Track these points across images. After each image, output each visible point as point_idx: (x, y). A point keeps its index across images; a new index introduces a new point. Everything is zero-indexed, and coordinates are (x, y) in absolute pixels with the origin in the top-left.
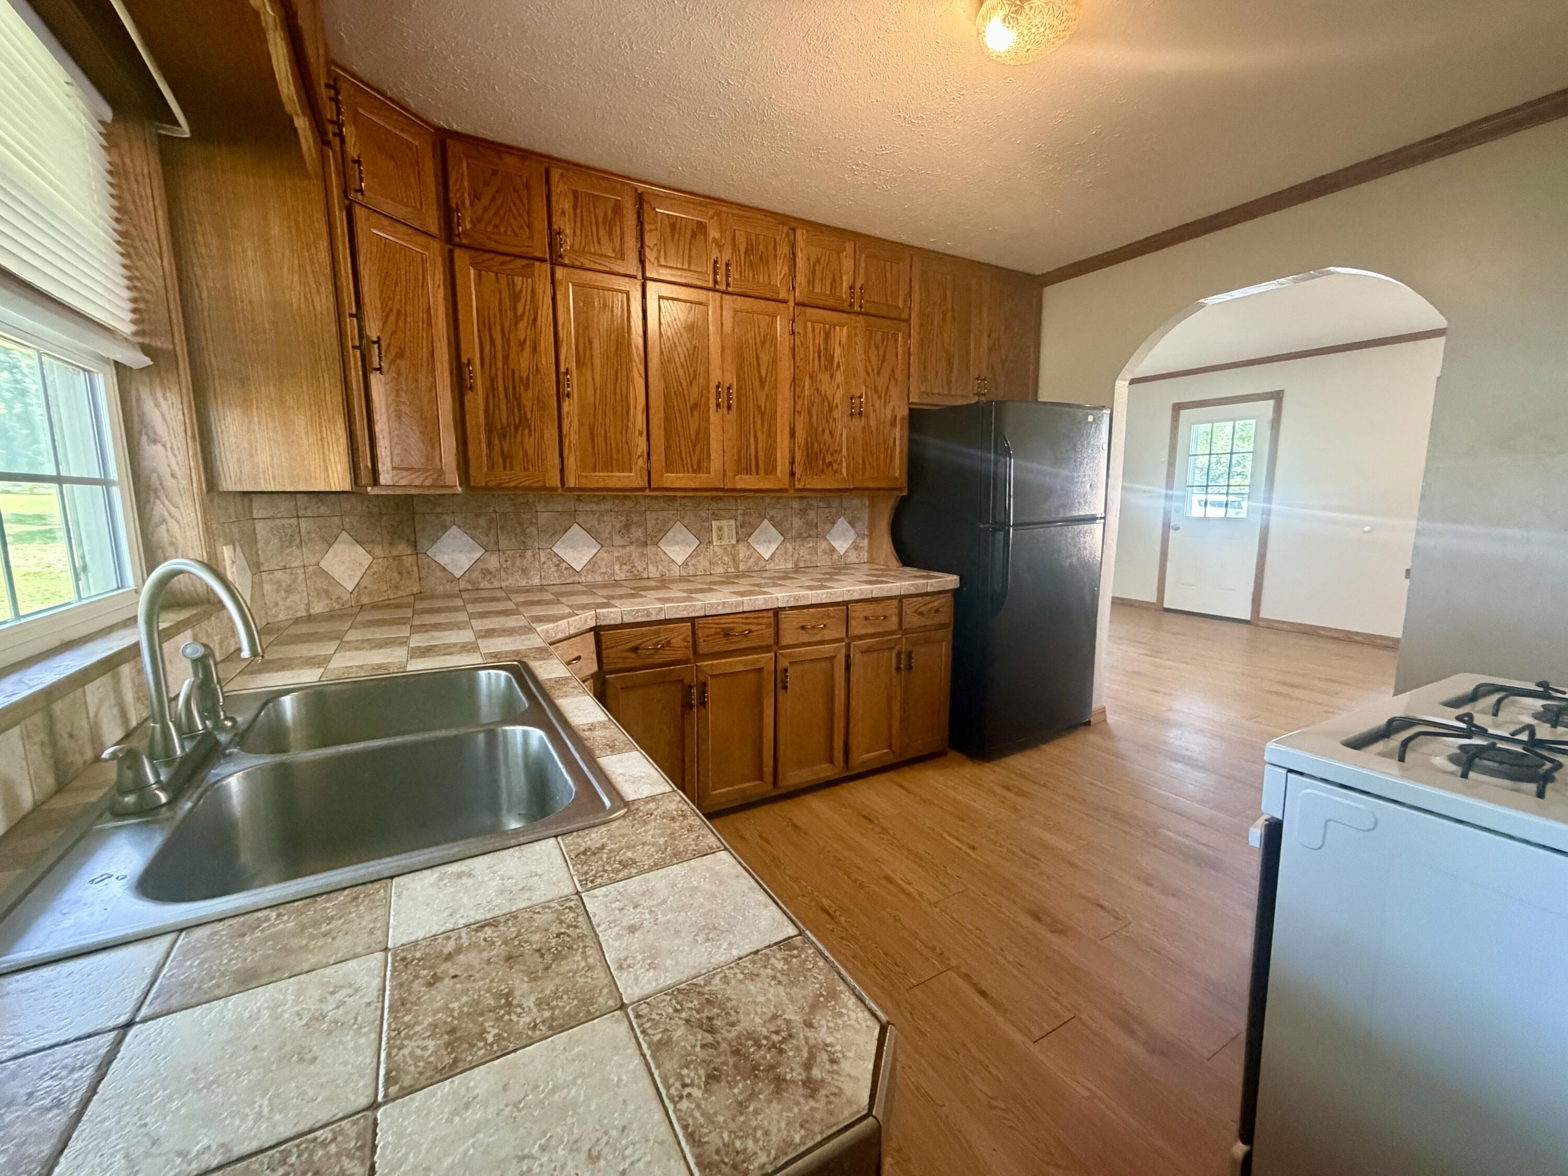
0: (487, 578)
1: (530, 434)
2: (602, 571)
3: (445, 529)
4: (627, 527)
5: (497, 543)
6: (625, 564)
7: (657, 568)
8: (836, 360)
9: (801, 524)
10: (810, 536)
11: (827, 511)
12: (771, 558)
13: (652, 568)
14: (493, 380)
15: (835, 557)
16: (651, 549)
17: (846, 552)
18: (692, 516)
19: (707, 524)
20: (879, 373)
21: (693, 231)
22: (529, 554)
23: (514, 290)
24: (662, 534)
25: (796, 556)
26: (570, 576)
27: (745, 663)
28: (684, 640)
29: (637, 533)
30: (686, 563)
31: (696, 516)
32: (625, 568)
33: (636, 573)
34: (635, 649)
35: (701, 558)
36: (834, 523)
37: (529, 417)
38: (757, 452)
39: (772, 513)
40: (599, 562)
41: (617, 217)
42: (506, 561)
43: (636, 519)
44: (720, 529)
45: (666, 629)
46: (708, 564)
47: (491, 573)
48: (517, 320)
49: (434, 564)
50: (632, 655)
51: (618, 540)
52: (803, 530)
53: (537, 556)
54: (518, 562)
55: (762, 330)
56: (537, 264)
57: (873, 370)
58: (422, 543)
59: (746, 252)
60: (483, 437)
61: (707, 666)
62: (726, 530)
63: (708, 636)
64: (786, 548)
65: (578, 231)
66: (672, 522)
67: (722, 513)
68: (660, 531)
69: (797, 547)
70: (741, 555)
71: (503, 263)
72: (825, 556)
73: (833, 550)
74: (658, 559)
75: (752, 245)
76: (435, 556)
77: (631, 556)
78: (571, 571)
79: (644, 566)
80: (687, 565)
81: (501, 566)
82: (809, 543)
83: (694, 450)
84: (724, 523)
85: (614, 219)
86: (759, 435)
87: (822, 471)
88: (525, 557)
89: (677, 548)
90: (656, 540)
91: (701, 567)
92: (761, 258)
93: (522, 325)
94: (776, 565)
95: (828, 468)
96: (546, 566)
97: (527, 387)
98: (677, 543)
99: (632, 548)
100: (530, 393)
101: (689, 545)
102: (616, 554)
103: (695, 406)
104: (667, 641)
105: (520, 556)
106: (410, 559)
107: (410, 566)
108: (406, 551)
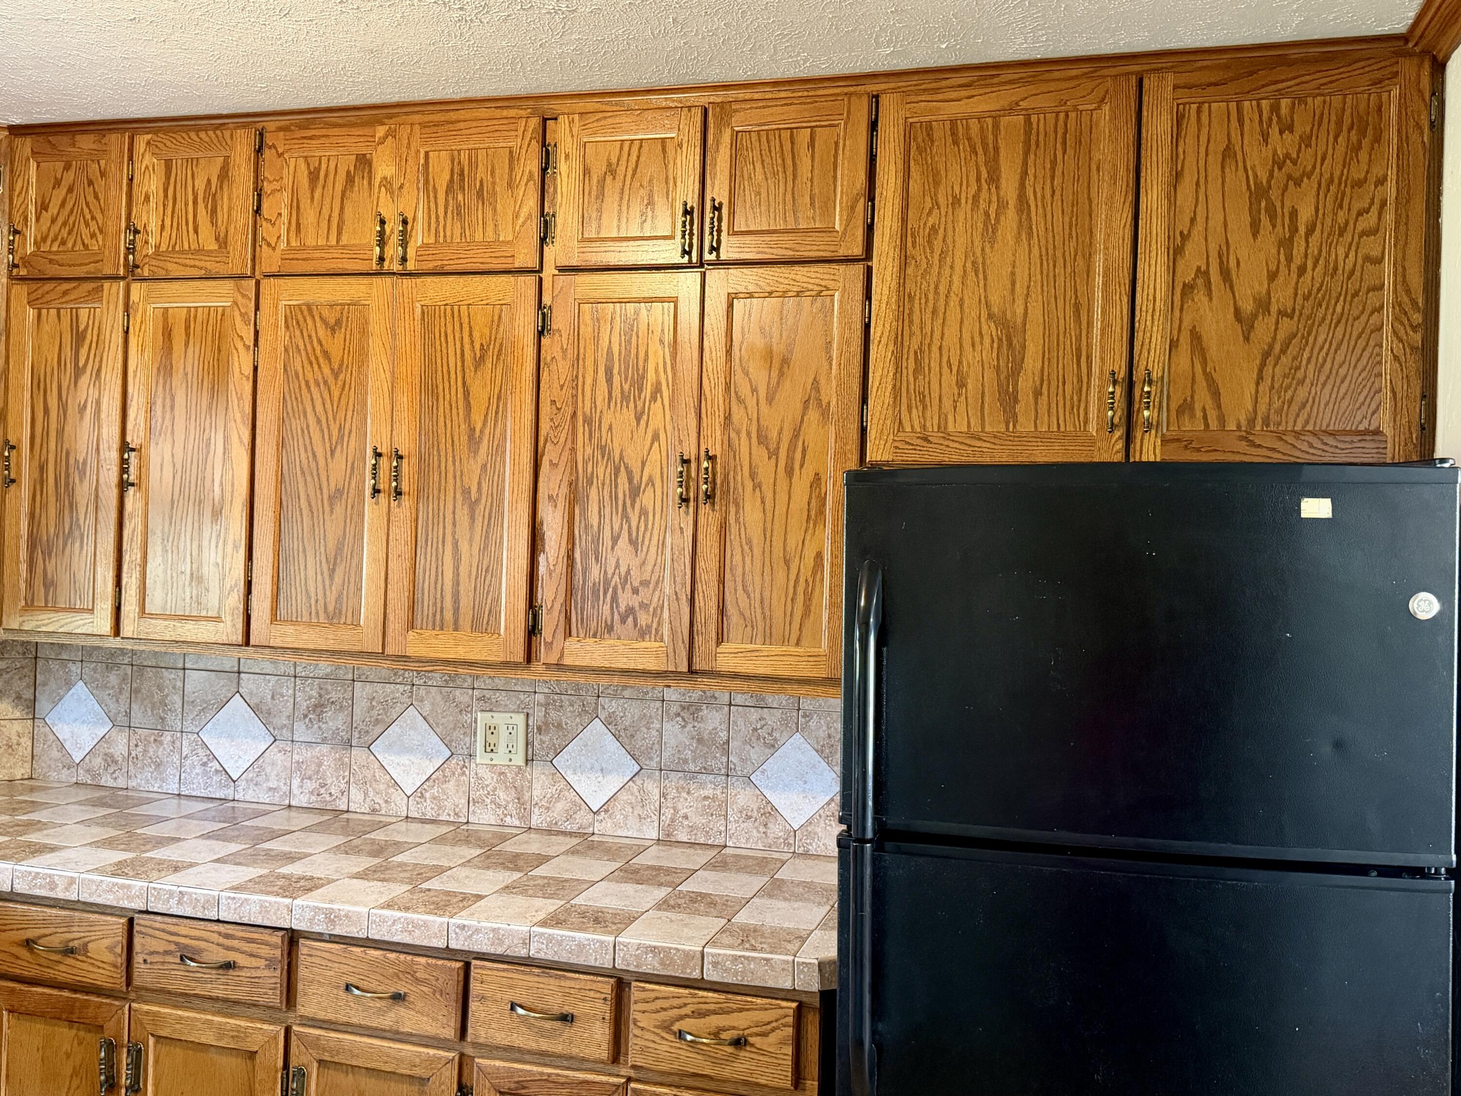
0: (111, 770)
1: (81, 549)
2: (271, 785)
3: (69, 685)
4: (319, 708)
5: (128, 714)
6: (310, 778)
7: (366, 795)
8: (651, 376)
9: (684, 738)
10: (706, 770)
11: (754, 714)
12: (605, 808)
13: (356, 795)
15: (776, 830)
16: (358, 755)
17: (809, 822)
18: (439, 698)
19: (467, 718)
22: (167, 738)
23: (78, 327)
24: (378, 730)
25: (668, 814)
26: (221, 786)
28: (111, 949)
29: (335, 721)
30: (420, 793)
31: (446, 698)
32: (310, 785)
33: (328, 798)
34: (28, 944)
35: (451, 785)
36: (773, 747)
37: (82, 522)
38: (456, 583)
39: (611, 705)
40: (268, 769)
41: (226, 183)
42: (136, 746)
43: (334, 696)
44: (491, 730)
45: (81, 920)
46: (464, 801)
47: (116, 762)
48: (78, 372)
49: (51, 737)
50: (23, 953)
51: (301, 732)
52: (689, 754)
53: (178, 744)
54: (151, 751)
55: (476, 335)
56: (106, 285)
57: (754, 390)
58: (42, 705)
59: (449, 189)
60: (24, 555)
62: (503, 732)
63: (152, 953)
64: (641, 790)
65: (168, 222)
66: (399, 708)
67: (501, 697)
68: (377, 722)
69: (673, 793)
70: (537, 793)
71: (65, 293)
72: (749, 824)
73: (769, 812)
74: (368, 774)
75: (462, 174)
76: (54, 725)
77: (320, 765)
78: (224, 777)
79: (343, 786)
80: (422, 796)
81: (129, 754)
82: (702, 786)
83: (331, 577)
84: (500, 719)
85: (221, 188)
86: (464, 547)
87: (610, 628)
88: (161, 743)
89: (405, 759)
90: (369, 739)
91: (448, 804)
92: (480, 194)
93: (84, 380)
94: (616, 825)
95: (623, 621)
96: (188, 762)
97: (82, 476)
98: (409, 750)
99: (325, 749)
100: (86, 483)
101: (430, 757)
102: (296, 757)
103: (337, 495)
104: (81, 942)
105: (155, 740)
106: (17, 726)
107: (14, 739)
108: (18, 714)
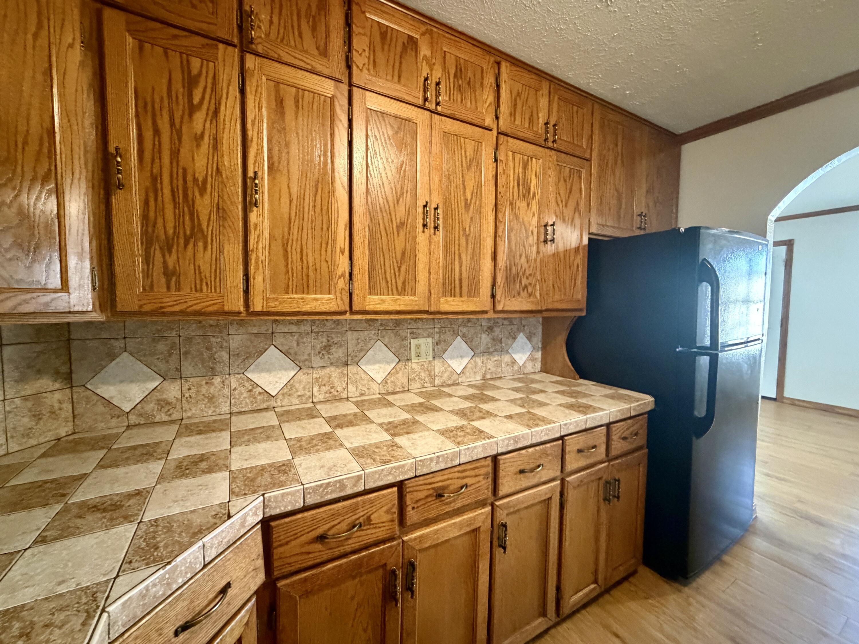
0: (164, 410)
1: (205, 248)
2: (299, 393)
3: (112, 356)
4: (327, 348)
5: (179, 370)
6: (325, 385)
7: (357, 387)
8: (532, 189)
9: (488, 340)
10: (496, 350)
11: (509, 327)
12: (463, 372)
13: (351, 388)
14: (155, 179)
15: (516, 368)
16: (351, 369)
17: (525, 363)
18: (392, 335)
19: (406, 343)
20: (566, 206)
21: (404, 43)
22: (217, 380)
23: (189, 72)
24: (362, 354)
25: (484, 369)
26: (264, 401)
27: (460, 525)
28: (387, 512)
29: (338, 353)
30: (385, 381)
31: (396, 334)
32: (324, 389)
33: (336, 393)
34: (322, 538)
35: (400, 375)
36: (515, 338)
37: (204, 227)
38: (461, 274)
39: (464, 330)
40: (297, 386)
41: (323, 13)
42: (189, 389)
43: (336, 340)
44: (418, 346)
45: (364, 502)
46: (406, 380)
47: (170, 404)
48: (192, 109)
49: (95, 398)
50: (318, 546)
51: (317, 361)
52: (490, 345)
53: (227, 382)
54: (204, 390)
55: (468, 154)
56: (221, 46)
57: (562, 201)
58: (80, 374)
59: (455, 76)
60: (138, 249)
61: (415, 539)
62: (423, 347)
63: (417, 501)
64: (475, 362)
65: (275, 19)
66: (372, 342)
67: (420, 331)
68: (361, 350)
69: (485, 361)
70: (437, 371)
71: (175, 37)
72: (508, 367)
73: (514, 362)
74: (358, 377)
75: (461, 69)
76: (97, 388)
77: (330, 377)
78: (266, 395)
79: (344, 386)
80: (386, 382)
81: (183, 396)
82: (494, 356)
83: (399, 270)
84: (421, 341)
85: (319, 14)
86: (463, 256)
87: (519, 294)
88: (212, 384)
89: (376, 366)
90: (357, 359)
91: (399, 384)
92: (469, 83)
93: (199, 117)
94: (467, 378)
95: (523, 290)
96: (236, 392)
97: (203, 190)
98: (379, 362)
99: (332, 369)
100: (207, 198)
101: (388, 363)
102: (315, 376)
103: (401, 225)
104: (365, 517)
105: (207, 383)
106: (57, 395)
107: (56, 405)
108: (57, 386)
